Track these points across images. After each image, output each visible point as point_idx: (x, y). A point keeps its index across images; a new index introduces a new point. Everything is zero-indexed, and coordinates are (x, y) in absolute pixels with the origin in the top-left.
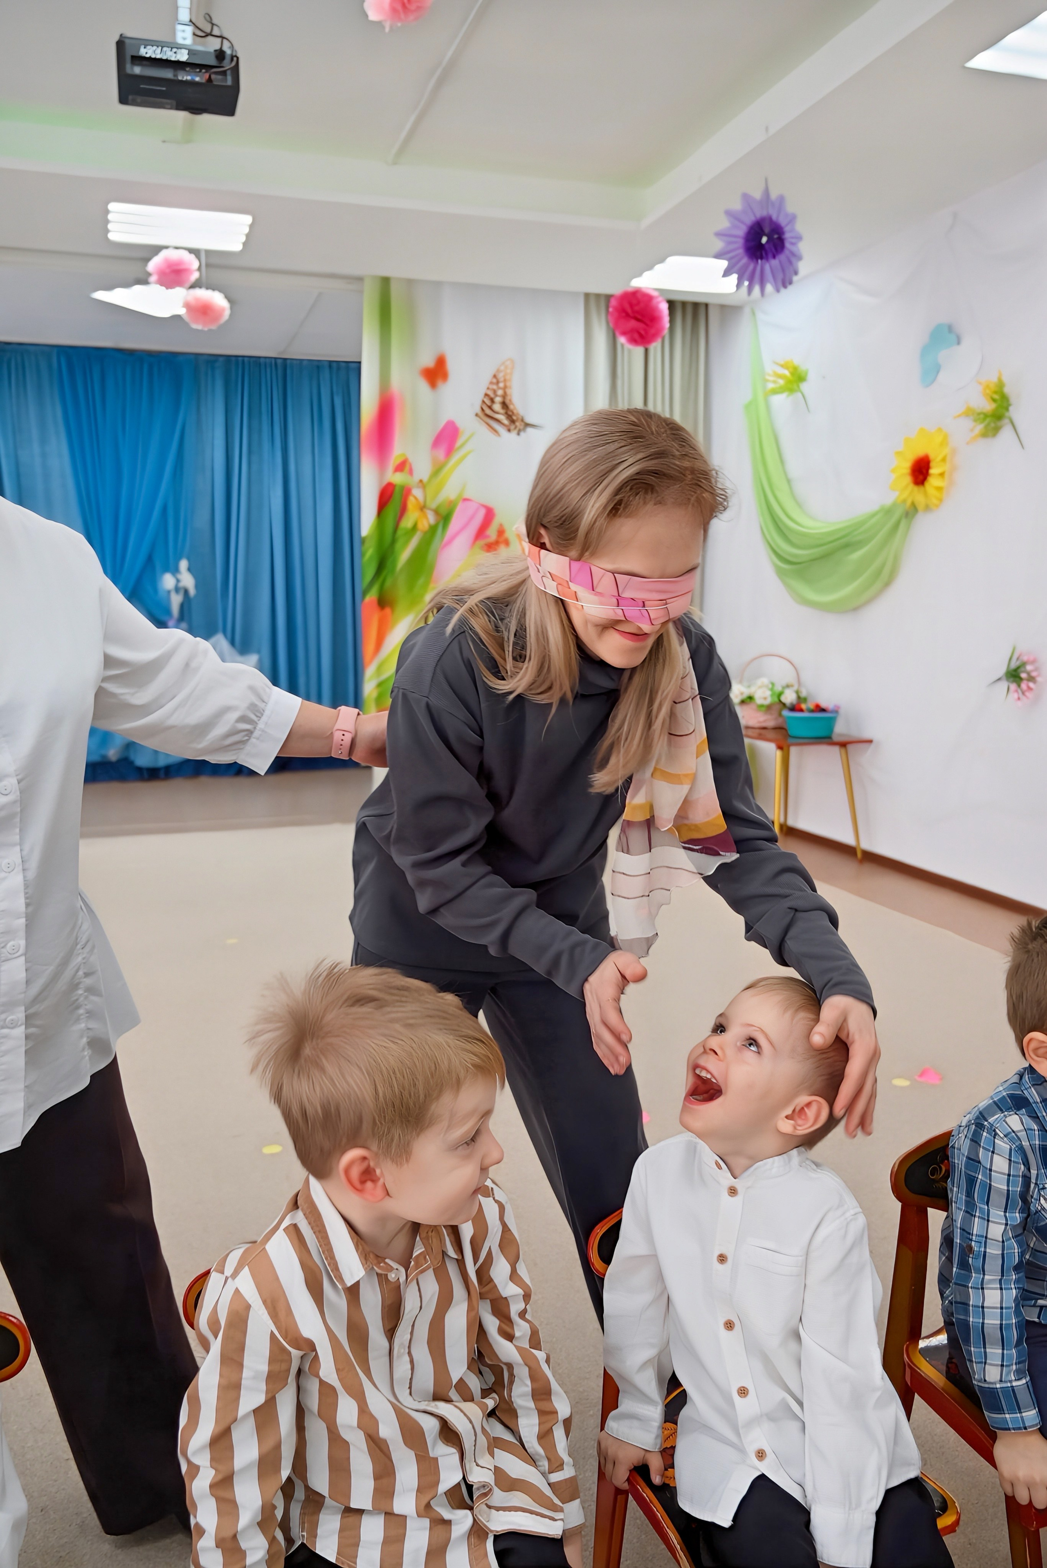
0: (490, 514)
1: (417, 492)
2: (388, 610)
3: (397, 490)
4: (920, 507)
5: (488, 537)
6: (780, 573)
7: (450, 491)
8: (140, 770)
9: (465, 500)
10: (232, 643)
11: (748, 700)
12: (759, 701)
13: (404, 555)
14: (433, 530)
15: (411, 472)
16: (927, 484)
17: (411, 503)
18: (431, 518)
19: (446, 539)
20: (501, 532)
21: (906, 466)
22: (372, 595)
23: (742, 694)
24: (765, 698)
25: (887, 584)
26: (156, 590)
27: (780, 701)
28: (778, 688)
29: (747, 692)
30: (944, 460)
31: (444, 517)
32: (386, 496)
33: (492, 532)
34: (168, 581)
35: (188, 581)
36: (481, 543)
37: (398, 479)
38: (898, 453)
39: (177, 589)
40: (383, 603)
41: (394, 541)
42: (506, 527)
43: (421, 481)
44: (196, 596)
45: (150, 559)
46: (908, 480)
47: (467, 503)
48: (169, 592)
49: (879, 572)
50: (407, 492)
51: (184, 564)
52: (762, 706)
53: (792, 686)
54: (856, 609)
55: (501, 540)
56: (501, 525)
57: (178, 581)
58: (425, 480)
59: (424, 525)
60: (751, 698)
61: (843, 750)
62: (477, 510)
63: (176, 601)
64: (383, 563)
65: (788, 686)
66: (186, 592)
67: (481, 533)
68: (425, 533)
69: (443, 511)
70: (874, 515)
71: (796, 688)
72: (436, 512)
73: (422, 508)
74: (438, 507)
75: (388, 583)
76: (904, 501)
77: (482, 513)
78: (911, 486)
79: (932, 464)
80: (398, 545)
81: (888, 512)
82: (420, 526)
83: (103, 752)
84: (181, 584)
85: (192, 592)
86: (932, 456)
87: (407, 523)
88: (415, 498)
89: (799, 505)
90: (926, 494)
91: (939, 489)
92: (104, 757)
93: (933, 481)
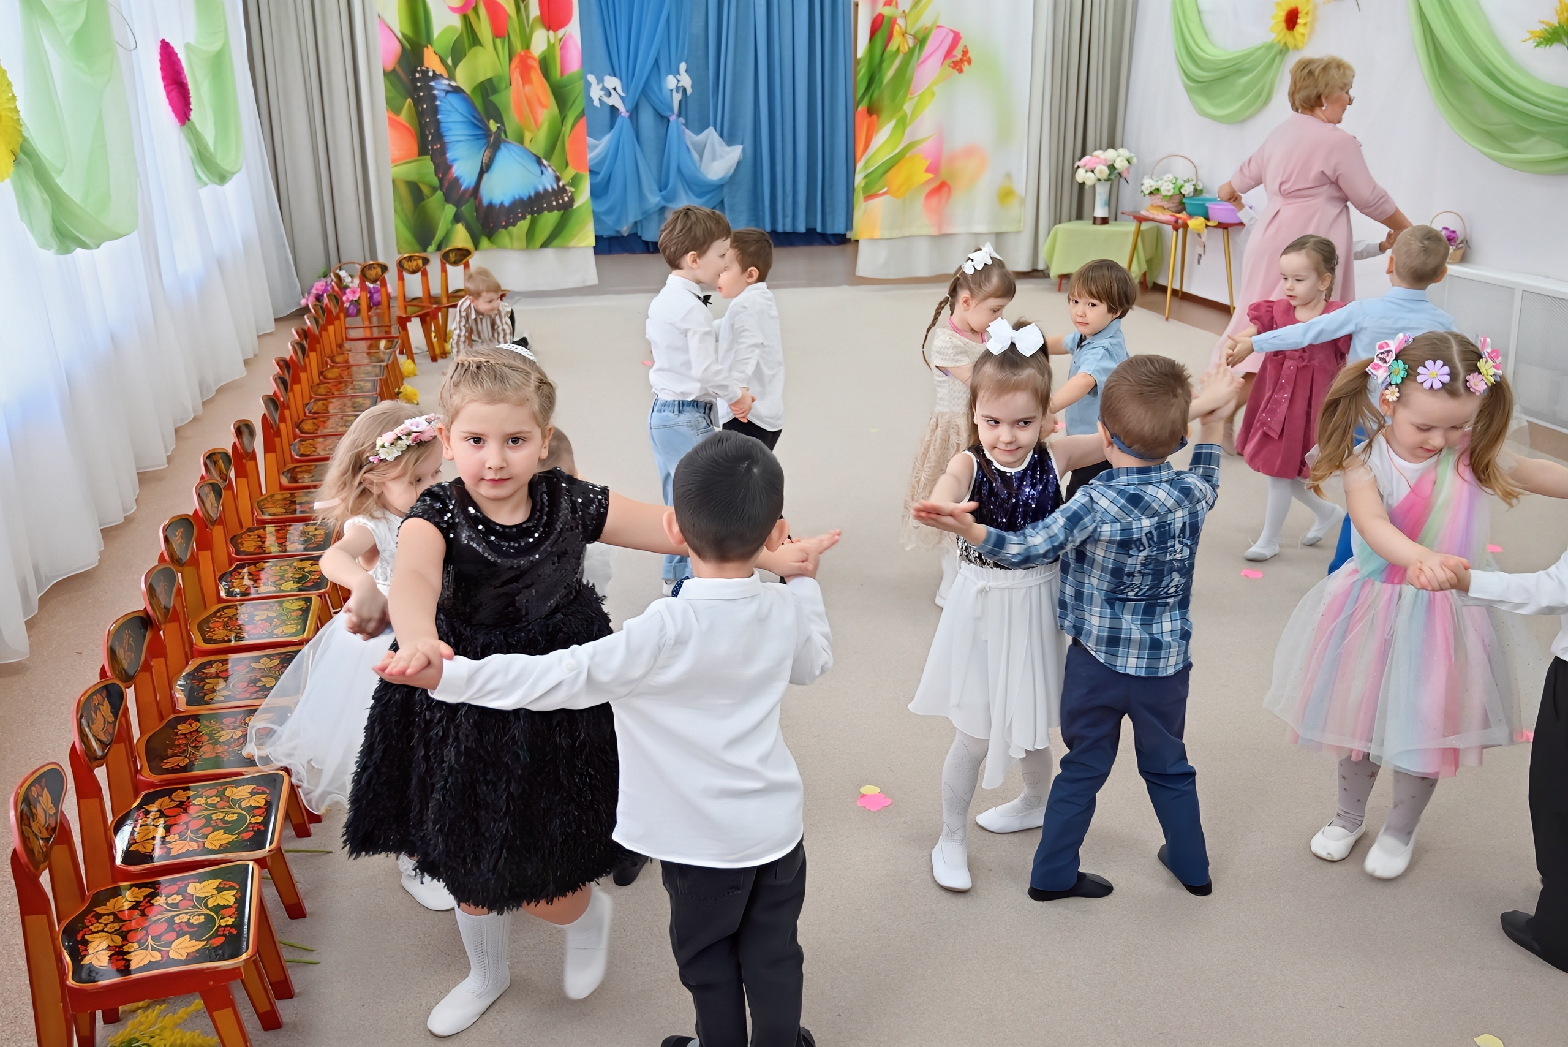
0: (957, 38)
1: (900, 21)
2: (875, 117)
3: (885, 19)
4: (1291, 46)
5: (955, 56)
6: (1188, 89)
7: (926, 20)
8: (646, 243)
9: (938, 26)
10: (721, 136)
11: (1156, 191)
12: (1164, 192)
13: (889, 73)
14: (911, 51)
15: (897, 6)
16: (1295, 29)
17: (897, 28)
18: (911, 42)
19: (922, 58)
20: (965, 52)
21: (1282, 15)
22: (863, 107)
23: (1151, 187)
24: (1169, 191)
25: (1266, 102)
26: (661, 90)
27: (1180, 193)
28: (1180, 182)
29: (1155, 185)
30: (1307, 13)
31: (921, 41)
32: (876, 26)
33: (958, 53)
34: (671, 82)
35: (686, 81)
36: (948, 61)
37: (887, 11)
38: (1278, 4)
39: (678, 88)
40: (871, 111)
41: (881, 61)
42: (969, 49)
43: (904, 12)
44: (691, 94)
45: (656, 62)
46: (1283, 25)
47: (939, 29)
48: (672, 90)
49: (1259, 94)
50: (893, 21)
51: (683, 66)
52: (1166, 196)
53: (1192, 180)
54: (1243, 121)
55: (965, 58)
56: (965, 46)
57: (679, 81)
58: (907, 11)
59: (905, 48)
60: (1158, 190)
61: (1225, 231)
62: (947, 34)
63: (677, 97)
64: (872, 79)
65: (1188, 181)
66: (685, 89)
67: (949, 53)
68: (905, 54)
69: (920, 36)
70: (1261, 48)
71: (1194, 183)
72: (914, 37)
73: (904, 34)
74: (917, 32)
75: (876, 95)
76: (1279, 41)
77: (951, 35)
78: (1285, 30)
79: (1300, 15)
80: (884, 65)
81: (1269, 47)
82: (901, 49)
83: (618, 229)
84: (680, 85)
85: (689, 91)
86: (1300, 10)
87: (892, 47)
88: (899, 26)
89: (1206, 34)
90: (1294, 37)
91: (1303, 35)
92: (618, 232)
93: (1299, 29)
